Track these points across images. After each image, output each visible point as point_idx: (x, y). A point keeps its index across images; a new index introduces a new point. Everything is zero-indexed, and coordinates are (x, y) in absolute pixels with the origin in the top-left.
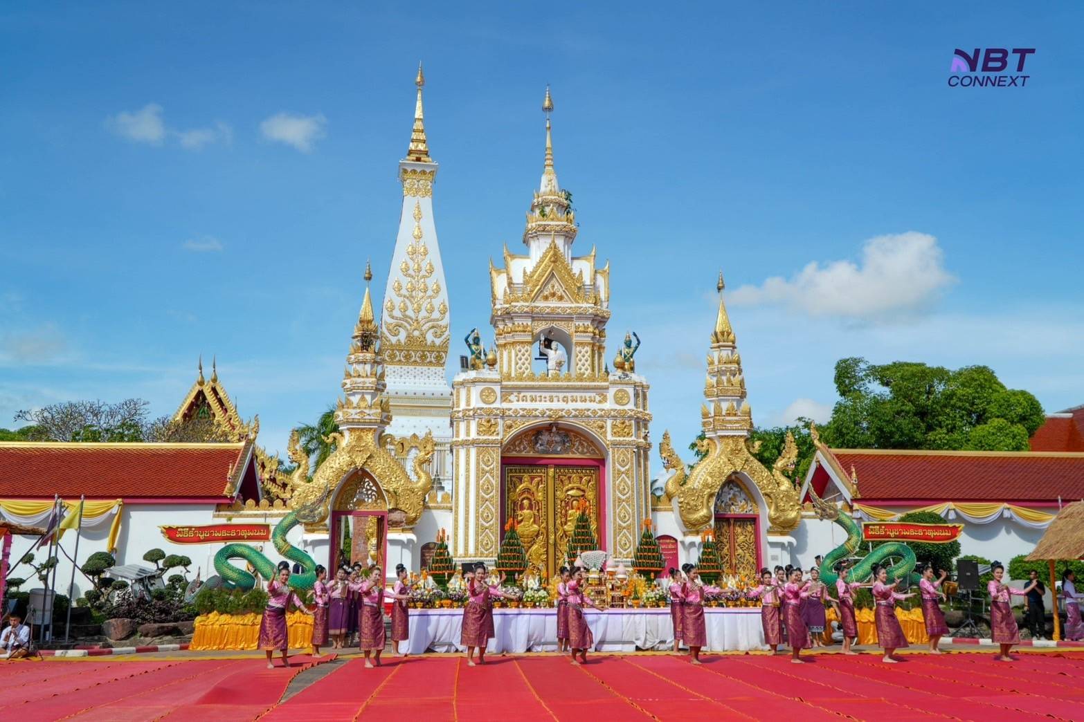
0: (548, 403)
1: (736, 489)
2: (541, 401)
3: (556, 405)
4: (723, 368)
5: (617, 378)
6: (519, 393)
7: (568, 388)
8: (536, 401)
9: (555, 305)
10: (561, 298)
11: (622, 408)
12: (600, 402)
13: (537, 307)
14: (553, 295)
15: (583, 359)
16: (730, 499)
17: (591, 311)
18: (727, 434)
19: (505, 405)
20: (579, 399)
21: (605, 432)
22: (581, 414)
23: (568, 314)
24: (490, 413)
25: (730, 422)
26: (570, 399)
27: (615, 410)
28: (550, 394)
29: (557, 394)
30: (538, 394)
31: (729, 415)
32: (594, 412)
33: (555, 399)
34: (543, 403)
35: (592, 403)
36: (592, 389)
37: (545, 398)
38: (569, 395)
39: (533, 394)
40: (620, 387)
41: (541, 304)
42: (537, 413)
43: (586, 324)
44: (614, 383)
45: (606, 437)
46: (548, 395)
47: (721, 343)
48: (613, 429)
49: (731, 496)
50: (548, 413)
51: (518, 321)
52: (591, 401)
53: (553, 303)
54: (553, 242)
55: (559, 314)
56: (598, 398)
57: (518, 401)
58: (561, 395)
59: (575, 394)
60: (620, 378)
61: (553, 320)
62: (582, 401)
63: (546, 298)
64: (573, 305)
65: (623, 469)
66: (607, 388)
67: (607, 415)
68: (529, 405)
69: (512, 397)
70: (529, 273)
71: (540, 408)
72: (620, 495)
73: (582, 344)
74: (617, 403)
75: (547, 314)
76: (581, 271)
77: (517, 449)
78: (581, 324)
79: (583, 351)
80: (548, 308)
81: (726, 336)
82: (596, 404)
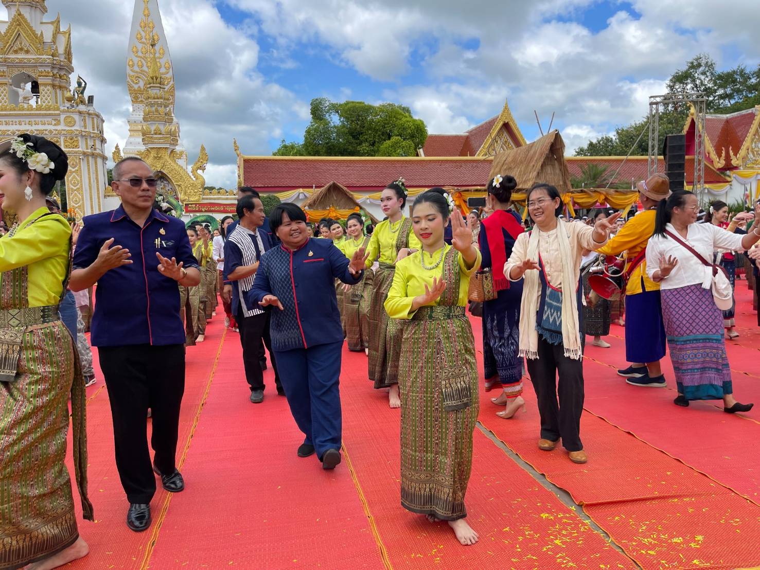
0: (18, 126)
1: (165, 182)
2: (12, 124)
3: (23, 127)
4: (153, 102)
5: (66, 108)
7: (30, 115)
8: (9, 125)
9: (22, 57)
10: (27, 52)
11: (69, 128)
12: (55, 125)
13: (9, 58)
14: (21, 49)
15: (46, 95)
16: (162, 188)
17: (48, 61)
18: (155, 147)
20: (40, 123)
22: (41, 132)
23: (32, 63)
25: (156, 138)
26: (33, 123)
27: (64, 130)
28: (20, 119)
29: (24, 119)
30: (10, 120)
31: (156, 134)
32: (51, 131)
33: (23, 123)
34: (14, 126)
35: (50, 126)
36: (48, 115)
37: (16, 122)
38: (33, 120)
39: (7, 120)
40: (68, 114)
41: (12, 56)
42: (9, 133)
43: (47, 70)
44: (64, 112)
46: (17, 120)
47: (151, 85)
48: (65, 143)
49: (162, 186)
50: (17, 132)
52: (49, 124)
53: (21, 56)
54: (18, 10)
55: (25, 63)
56: (54, 122)
58: (27, 120)
59: (37, 120)
60: (68, 108)
61: (23, 67)
62: (42, 125)
63: (16, 52)
64: (35, 57)
65: (73, 170)
66: (59, 115)
67: (59, 132)
68: (3, 127)
70: (3, 34)
71: (12, 130)
72: (72, 187)
73: (45, 85)
74: (66, 125)
75: (17, 63)
76: (42, 32)
78: (43, 70)
79: (46, 89)
80: (18, 58)
81: (155, 80)
82: (52, 126)
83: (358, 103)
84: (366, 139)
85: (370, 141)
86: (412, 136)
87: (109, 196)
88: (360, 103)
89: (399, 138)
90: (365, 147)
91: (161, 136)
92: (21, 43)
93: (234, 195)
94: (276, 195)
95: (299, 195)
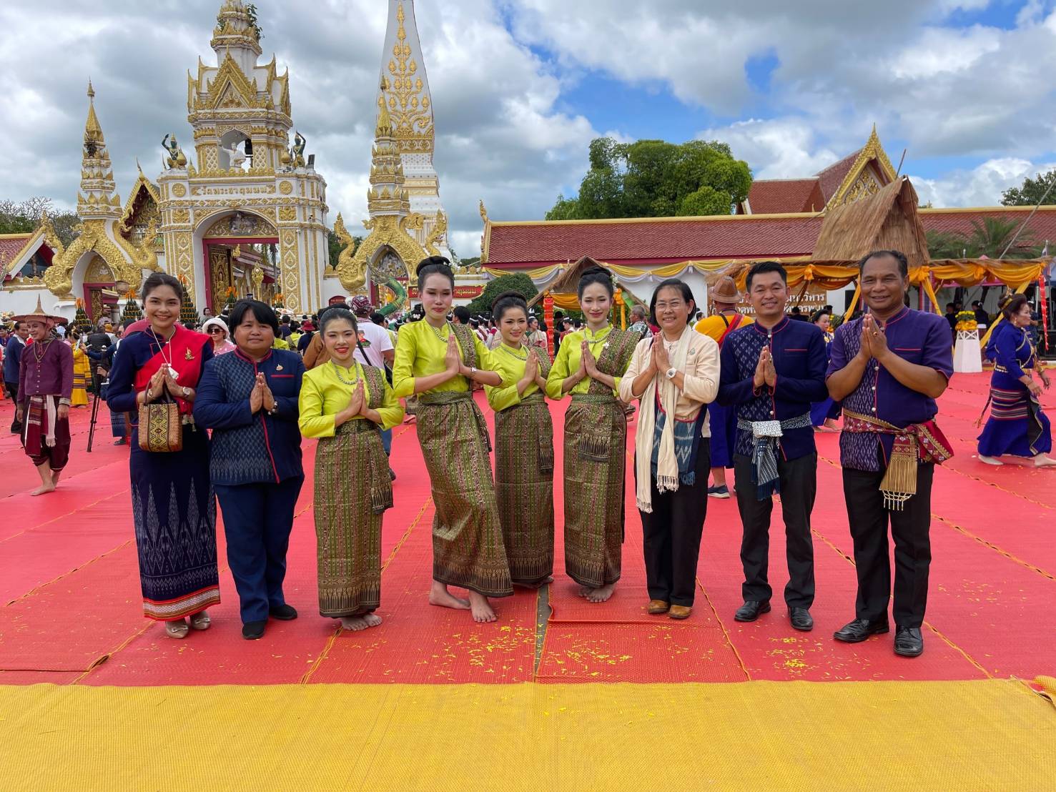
0: (229, 195)
1: (394, 258)
2: (223, 193)
3: (234, 196)
4: (381, 159)
5: (282, 172)
6: (205, 187)
7: (241, 181)
8: (219, 193)
9: (232, 111)
10: (239, 104)
11: (285, 196)
12: (270, 192)
13: (219, 113)
14: (232, 102)
15: (260, 157)
16: (389, 266)
17: (262, 115)
18: (382, 214)
19: (194, 198)
20: (253, 191)
21: (275, 216)
22: (254, 201)
23: (244, 118)
24: (181, 203)
25: (384, 204)
26: (246, 190)
27: (280, 199)
28: (230, 187)
29: (236, 187)
30: (220, 188)
31: (383, 199)
32: (265, 201)
33: (234, 191)
34: (224, 195)
35: (264, 194)
36: (262, 181)
37: (226, 190)
38: (245, 187)
39: (216, 188)
40: (285, 179)
41: (222, 110)
42: (219, 203)
43: (260, 126)
44: (280, 176)
45: (275, 221)
46: (228, 188)
47: (380, 138)
48: (280, 214)
49: (390, 264)
50: (228, 203)
51: (205, 126)
52: (262, 192)
54: (228, 54)
55: (236, 118)
56: (268, 190)
57: (204, 194)
58: (239, 188)
59: (250, 187)
60: (284, 171)
61: (234, 123)
62: (255, 192)
63: (226, 105)
64: (247, 111)
65: (289, 246)
66: (274, 181)
67: (274, 203)
68: (213, 197)
69: (199, 191)
70: (212, 83)
71: (222, 199)
72: (288, 267)
73: (259, 144)
74: (282, 193)
75: (227, 118)
76: (255, 79)
77: (217, 232)
78: (256, 126)
79: (260, 149)
80: (228, 113)
81: (384, 132)
82: (266, 194)
83: (653, 142)
84: (664, 192)
85: (670, 193)
86: (730, 186)
87: (329, 277)
88: (657, 142)
89: (710, 188)
90: (662, 202)
91: (390, 201)
92: (231, 95)
93: (477, 273)
94: (526, 273)
95: (558, 272)
